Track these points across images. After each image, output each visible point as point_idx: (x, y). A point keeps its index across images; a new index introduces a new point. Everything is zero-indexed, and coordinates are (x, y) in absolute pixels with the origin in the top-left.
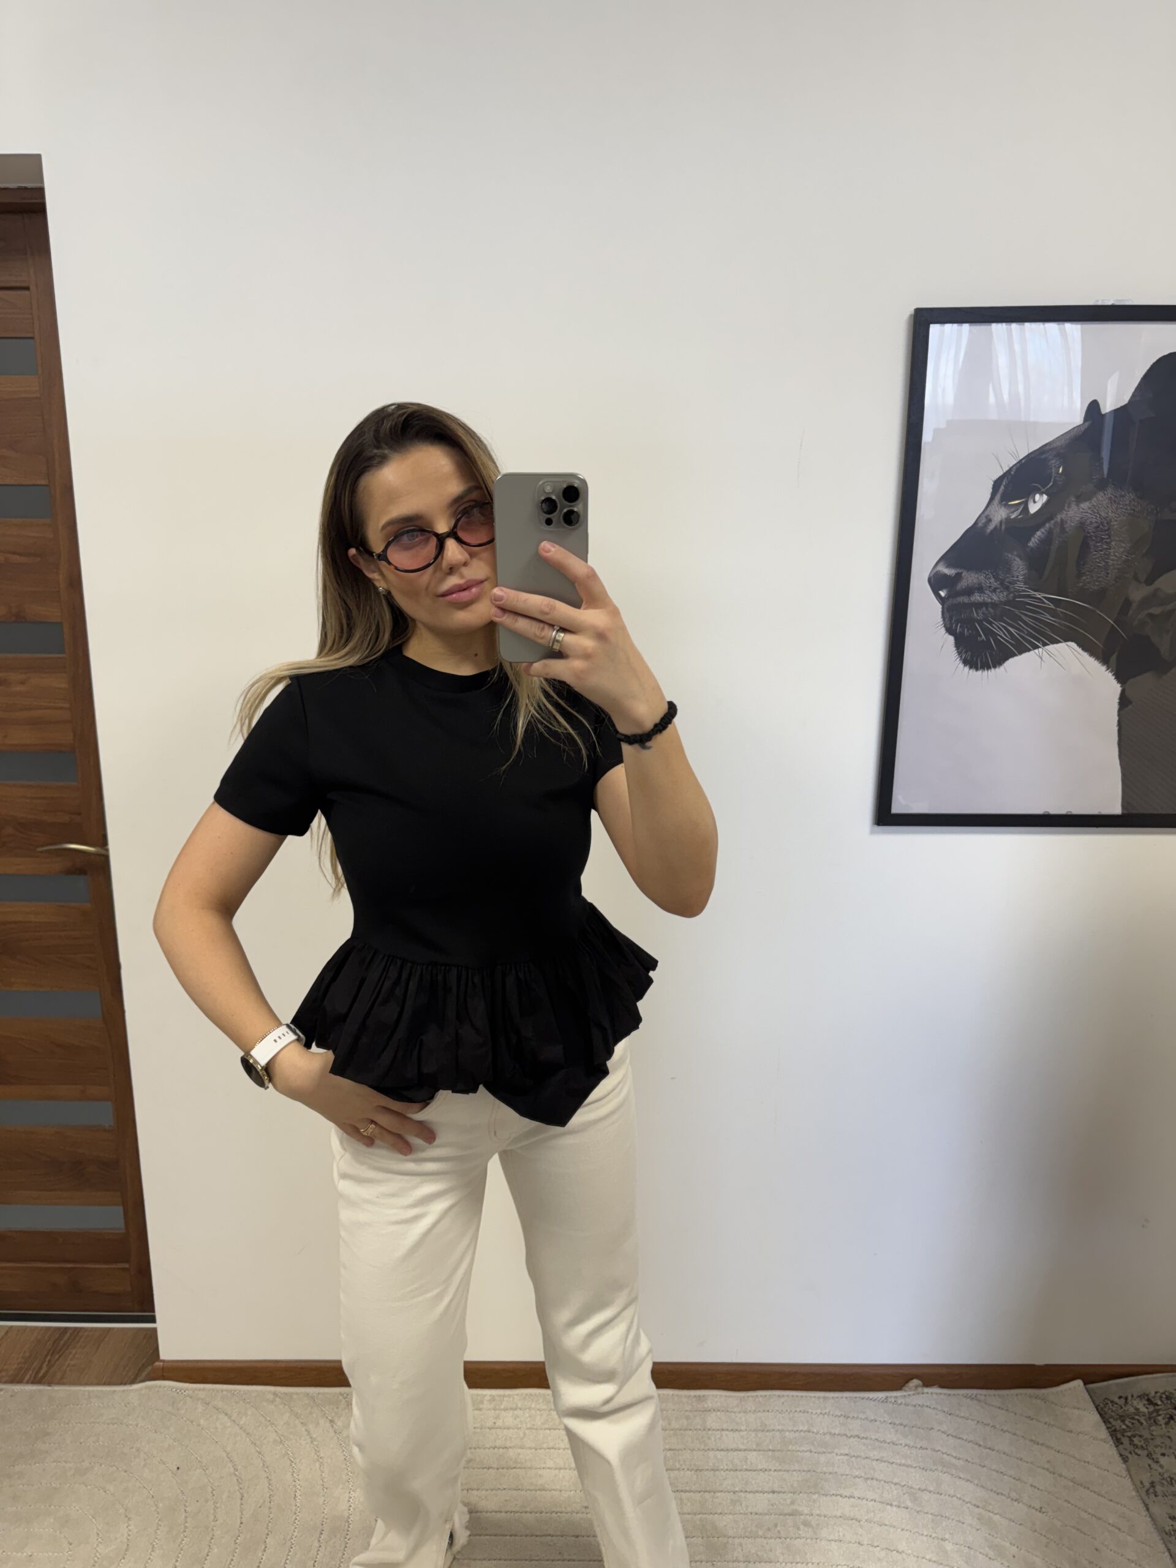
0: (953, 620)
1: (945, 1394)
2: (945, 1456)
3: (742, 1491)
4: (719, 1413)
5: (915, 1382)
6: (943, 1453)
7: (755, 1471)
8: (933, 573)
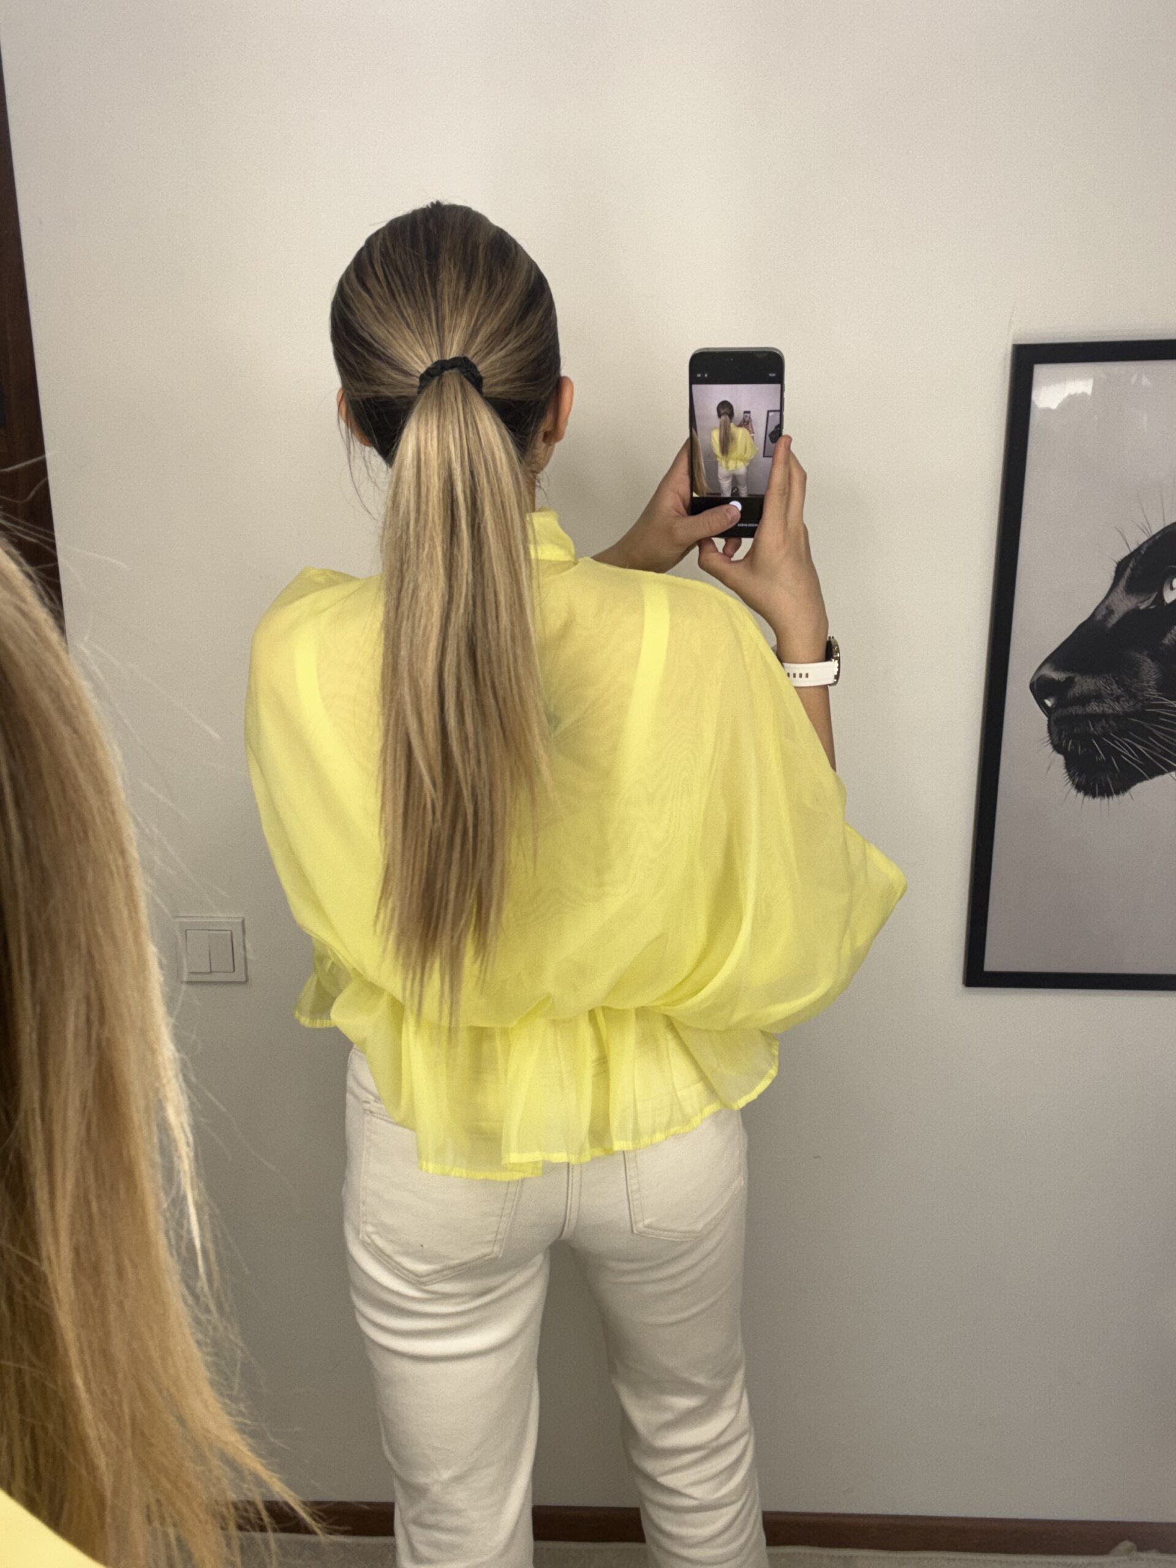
0: (1063, 736)
8: (1036, 678)
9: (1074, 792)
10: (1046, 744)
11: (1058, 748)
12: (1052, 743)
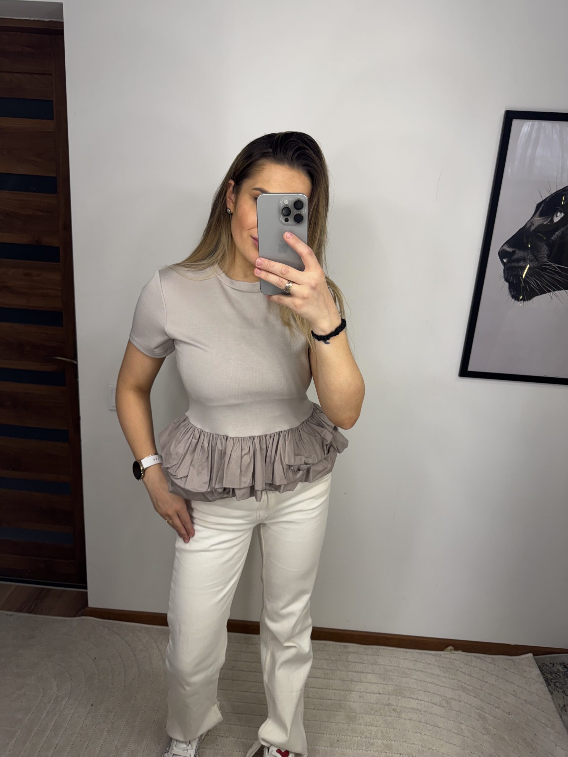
0: (509, 275)
1: (465, 655)
2: (463, 684)
3: (364, 692)
4: (354, 654)
5: (450, 647)
6: (462, 682)
7: (370, 683)
8: (501, 250)
9: (511, 298)
10: (501, 278)
11: (507, 280)
12: (505, 277)
